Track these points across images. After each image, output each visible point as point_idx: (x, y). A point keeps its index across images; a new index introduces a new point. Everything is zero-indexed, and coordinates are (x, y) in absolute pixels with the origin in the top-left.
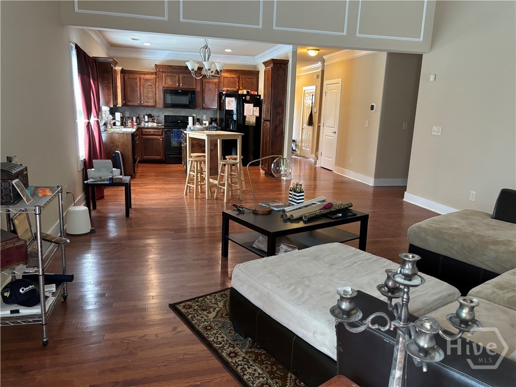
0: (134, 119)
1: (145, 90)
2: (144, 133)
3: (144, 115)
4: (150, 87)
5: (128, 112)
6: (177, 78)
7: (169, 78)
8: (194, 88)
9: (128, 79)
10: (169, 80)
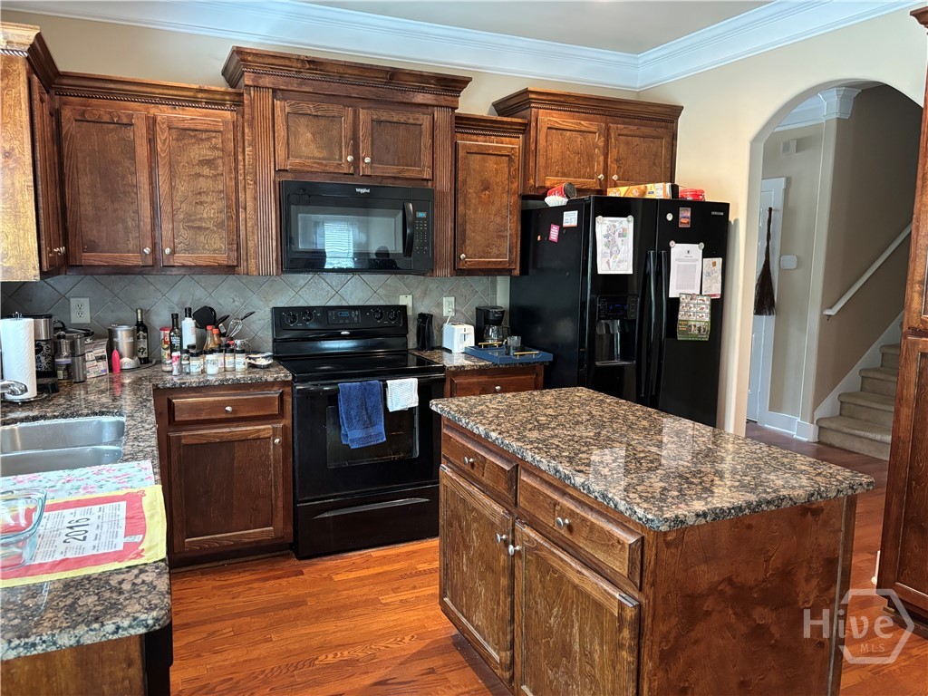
0: (123, 338)
1: (182, 187)
2: (186, 417)
3: (175, 317)
4: (206, 171)
5: (86, 302)
6: (346, 125)
7: (307, 126)
8: (425, 177)
9: (79, 123)
10: (309, 135)
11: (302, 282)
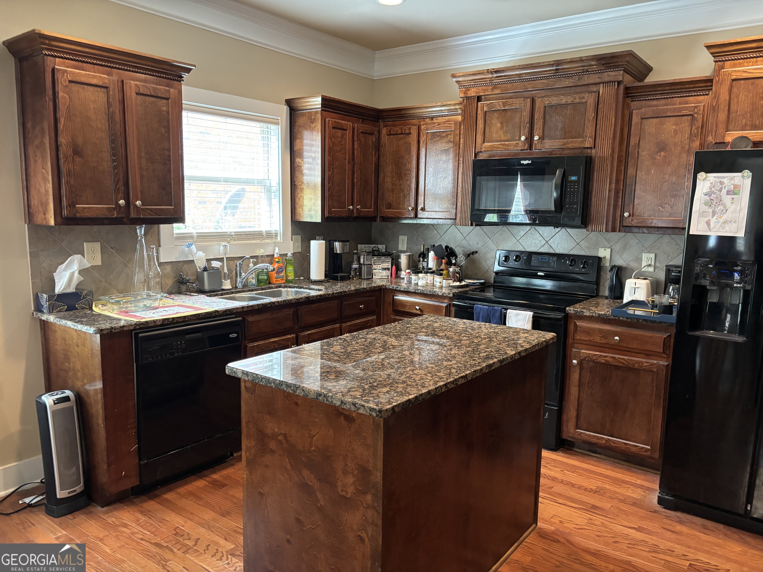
0: (404, 259)
5: (405, 238)
6: (524, 113)
7: (498, 118)
8: (586, 146)
9: (389, 136)
10: (499, 125)
11: (522, 233)
